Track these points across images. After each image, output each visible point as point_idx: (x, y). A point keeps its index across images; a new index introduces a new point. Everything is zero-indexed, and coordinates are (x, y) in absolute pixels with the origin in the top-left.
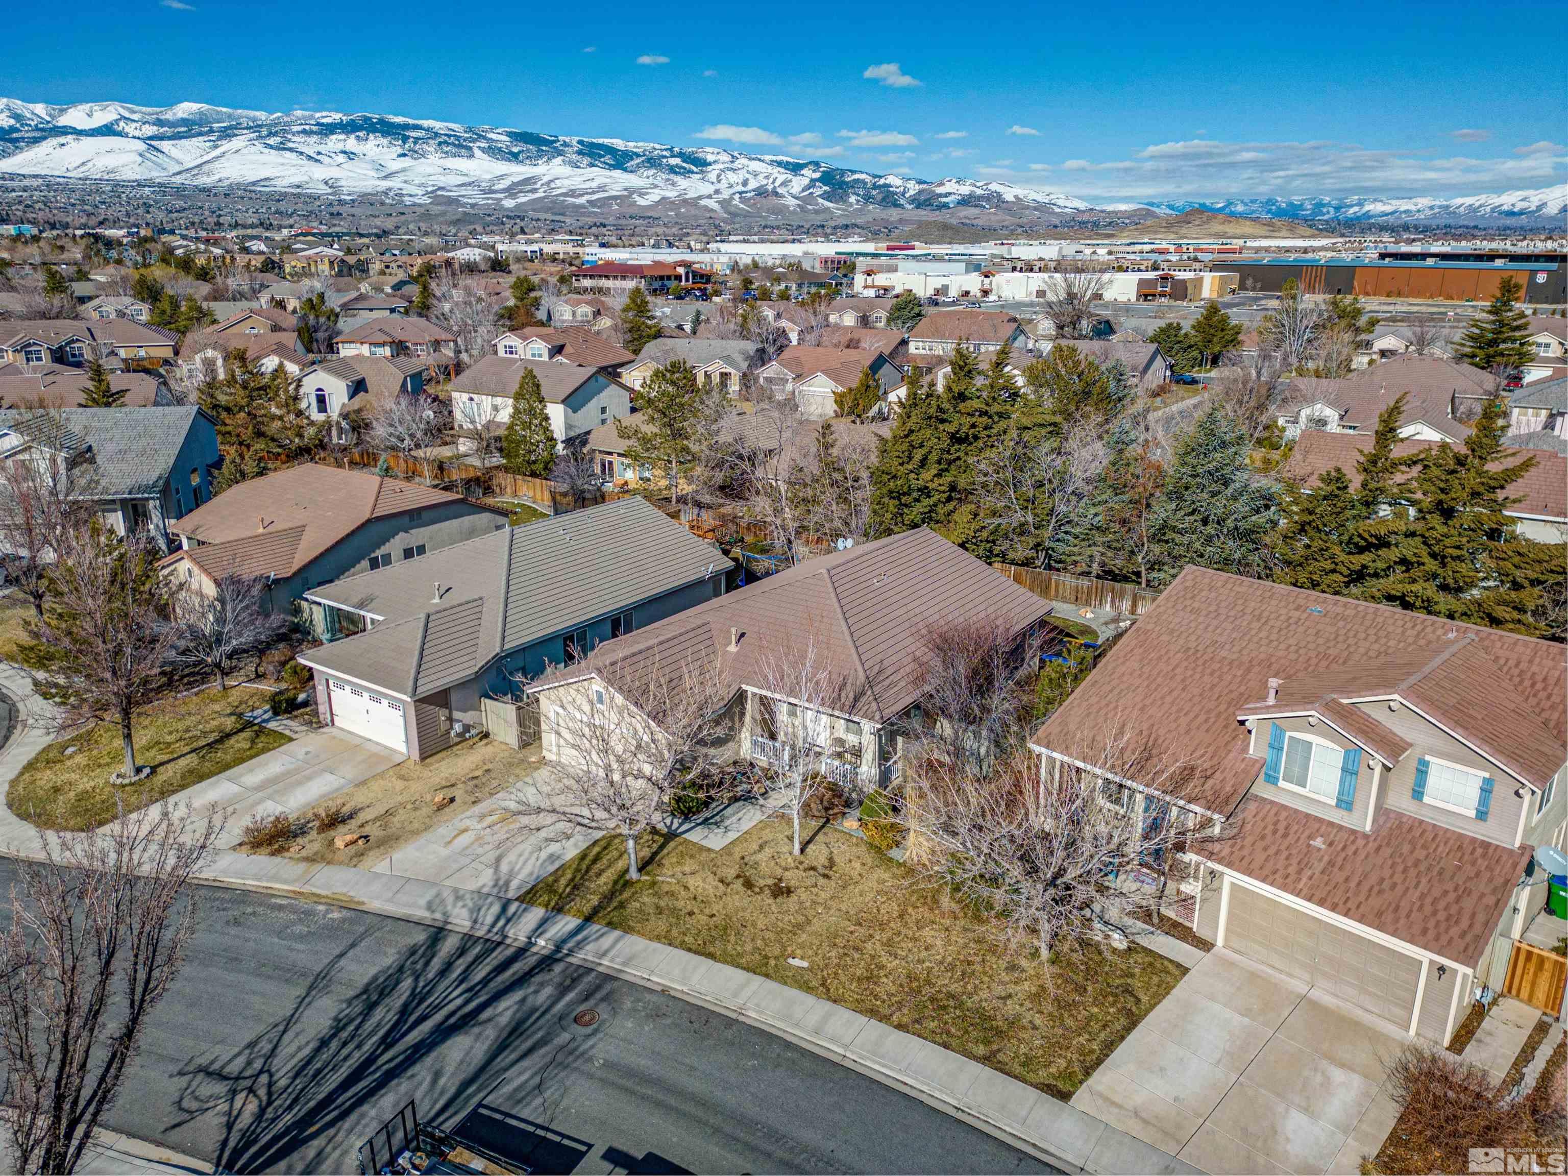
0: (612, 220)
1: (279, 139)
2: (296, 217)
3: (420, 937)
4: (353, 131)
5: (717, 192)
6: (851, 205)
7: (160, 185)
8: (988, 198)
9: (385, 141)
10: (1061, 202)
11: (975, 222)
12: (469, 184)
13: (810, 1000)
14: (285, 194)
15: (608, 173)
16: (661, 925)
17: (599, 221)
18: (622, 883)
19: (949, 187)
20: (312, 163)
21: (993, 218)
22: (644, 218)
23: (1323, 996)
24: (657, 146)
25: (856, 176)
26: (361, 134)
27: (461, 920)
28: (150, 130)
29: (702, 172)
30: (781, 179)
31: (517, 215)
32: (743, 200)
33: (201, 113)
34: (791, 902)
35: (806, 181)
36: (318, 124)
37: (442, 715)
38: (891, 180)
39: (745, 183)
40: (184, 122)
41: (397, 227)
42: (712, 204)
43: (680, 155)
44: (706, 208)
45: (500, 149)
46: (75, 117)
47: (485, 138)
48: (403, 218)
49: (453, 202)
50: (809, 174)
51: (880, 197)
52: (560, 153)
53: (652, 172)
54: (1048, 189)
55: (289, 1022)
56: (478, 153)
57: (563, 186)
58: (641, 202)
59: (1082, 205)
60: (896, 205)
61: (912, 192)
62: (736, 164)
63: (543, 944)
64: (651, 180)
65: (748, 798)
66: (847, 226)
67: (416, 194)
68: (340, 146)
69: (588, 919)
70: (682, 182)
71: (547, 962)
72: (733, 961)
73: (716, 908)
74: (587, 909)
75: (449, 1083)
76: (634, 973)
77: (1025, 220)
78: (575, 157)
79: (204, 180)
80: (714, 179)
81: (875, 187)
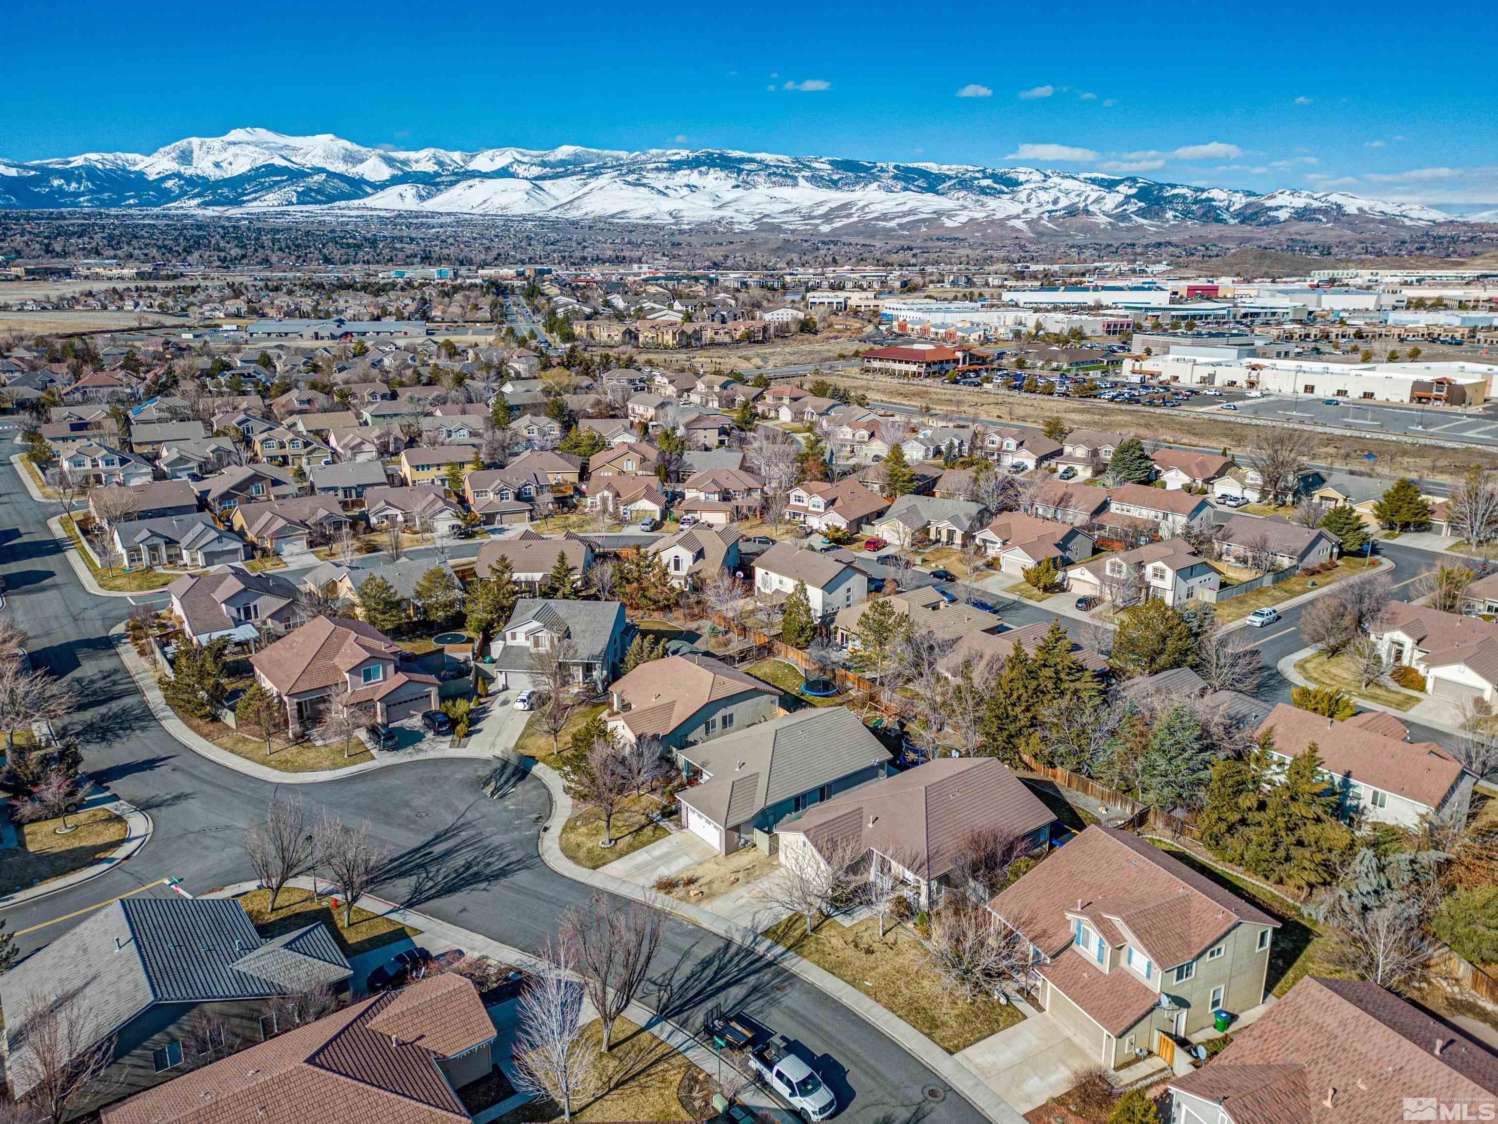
0: (919, 242)
1: (635, 176)
2: (643, 248)
3: (721, 944)
4: (697, 167)
5: (1026, 211)
6: (1168, 221)
7: (541, 219)
8: (1325, 212)
9: (722, 174)
10: (1414, 214)
11: (1307, 238)
12: (792, 211)
13: (867, 999)
14: (637, 226)
15: (920, 196)
16: (816, 957)
17: (906, 243)
18: (804, 936)
19: (1282, 199)
20: (660, 197)
21: (1329, 233)
22: (950, 239)
23: (1077, 1040)
24: (970, 168)
25: (1176, 191)
26: (703, 169)
27: (738, 940)
28: (536, 171)
29: (1013, 192)
30: (1094, 196)
31: (831, 240)
32: (1051, 219)
33: (576, 154)
34: (872, 957)
35: (1120, 198)
36: (669, 161)
37: (736, 835)
38: (1215, 194)
39: (1056, 202)
40: (562, 163)
41: (726, 257)
42: (1019, 224)
43: (994, 177)
44: (1013, 228)
45: (821, 177)
46: (483, 162)
47: (809, 167)
48: (732, 247)
49: (777, 228)
50: (1124, 189)
51: (1201, 211)
52: (876, 179)
53: (962, 194)
54: (1398, 199)
55: (676, 968)
56: (801, 181)
57: (876, 210)
58: (949, 223)
59: (1440, 216)
60: (1218, 220)
61: (1237, 206)
62: (1049, 183)
63: (769, 956)
64: (961, 202)
65: (869, 903)
66: (1159, 245)
67: (744, 223)
68: (685, 181)
69: (789, 949)
70: (992, 203)
71: (770, 964)
72: (841, 977)
73: (841, 954)
74: (789, 944)
75: (731, 1003)
76: (804, 976)
77: (1367, 235)
78: (890, 182)
79: (574, 214)
80: (1024, 199)
81: (1196, 201)
